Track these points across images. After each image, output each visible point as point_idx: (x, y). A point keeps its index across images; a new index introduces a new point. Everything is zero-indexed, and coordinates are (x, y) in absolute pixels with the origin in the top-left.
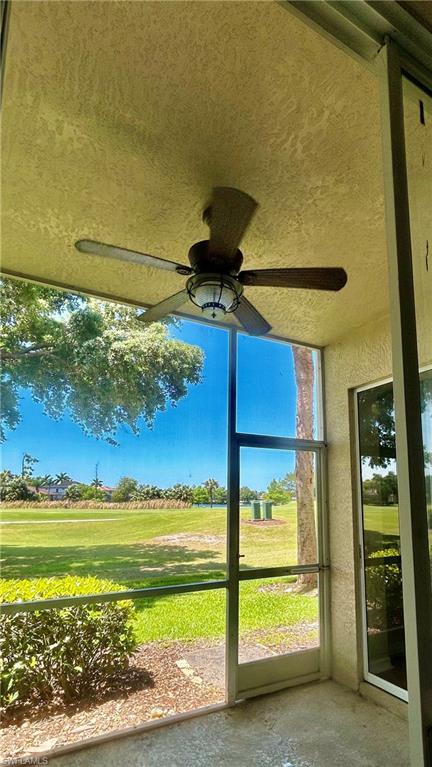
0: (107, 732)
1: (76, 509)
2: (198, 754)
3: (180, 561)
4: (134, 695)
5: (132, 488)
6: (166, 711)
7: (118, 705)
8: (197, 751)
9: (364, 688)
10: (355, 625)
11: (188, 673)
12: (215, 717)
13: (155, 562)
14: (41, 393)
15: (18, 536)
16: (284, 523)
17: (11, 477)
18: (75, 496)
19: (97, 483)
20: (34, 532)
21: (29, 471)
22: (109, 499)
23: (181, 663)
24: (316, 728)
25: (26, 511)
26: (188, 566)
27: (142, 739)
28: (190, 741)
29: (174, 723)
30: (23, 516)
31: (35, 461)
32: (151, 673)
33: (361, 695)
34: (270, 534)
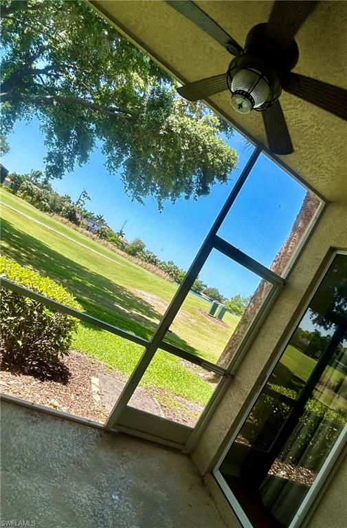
0: (14, 396)
1: (99, 243)
2: (61, 449)
3: (143, 313)
4: (49, 382)
5: (140, 249)
6: (61, 406)
7: (35, 382)
8: (62, 446)
9: (208, 478)
10: (228, 430)
11: (95, 389)
12: (90, 431)
13: (126, 304)
14: (108, 148)
15: (53, 241)
16: (228, 327)
17: (70, 201)
18: (103, 235)
19: (121, 234)
20: (65, 244)
21: (82, 203)
22: (122, 248)
23: (95, 380)
24: (154, 485)
25: (68, 228)
26: (146, 319)
27: (32, 415)
28: (62, 436)
29: (60, 417)
30: (64, 230)
31: (89, 198)
32: (70, 374)
33: (203, 481)
34: (215, 330)
